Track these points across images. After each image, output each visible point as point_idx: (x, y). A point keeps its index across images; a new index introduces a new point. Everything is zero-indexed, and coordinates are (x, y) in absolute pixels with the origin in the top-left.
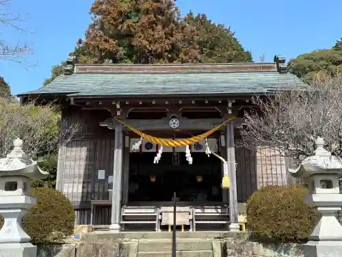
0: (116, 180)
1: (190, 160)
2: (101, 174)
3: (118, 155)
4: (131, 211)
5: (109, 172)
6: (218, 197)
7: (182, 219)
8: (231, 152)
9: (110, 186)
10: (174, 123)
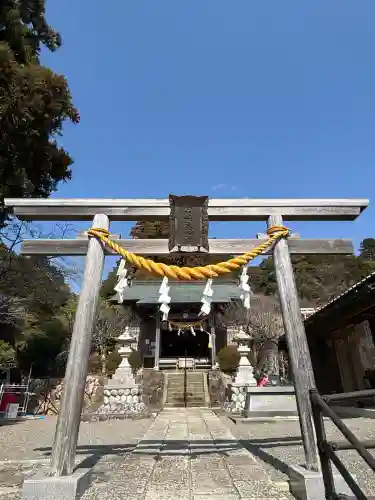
0: (157, 344)
1: (194, 334)
2: (147, 342)
3: (158, 332)
4: (162, 361)
5: (153, 340)
6: (206, 353)
7: (189, 365)
8: (213, 330)
9: (154, 347)
10: (185, 316)
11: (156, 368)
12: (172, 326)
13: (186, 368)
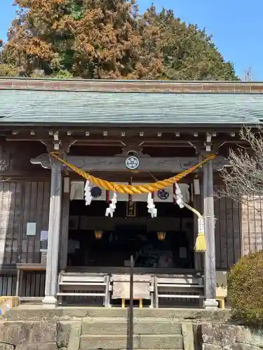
2: (31, 229)
3: (55, 203)
8: (209, 203)
10: (132, 163)
11: (49, 300)
12: (95, 191)
13: (132, 303)
